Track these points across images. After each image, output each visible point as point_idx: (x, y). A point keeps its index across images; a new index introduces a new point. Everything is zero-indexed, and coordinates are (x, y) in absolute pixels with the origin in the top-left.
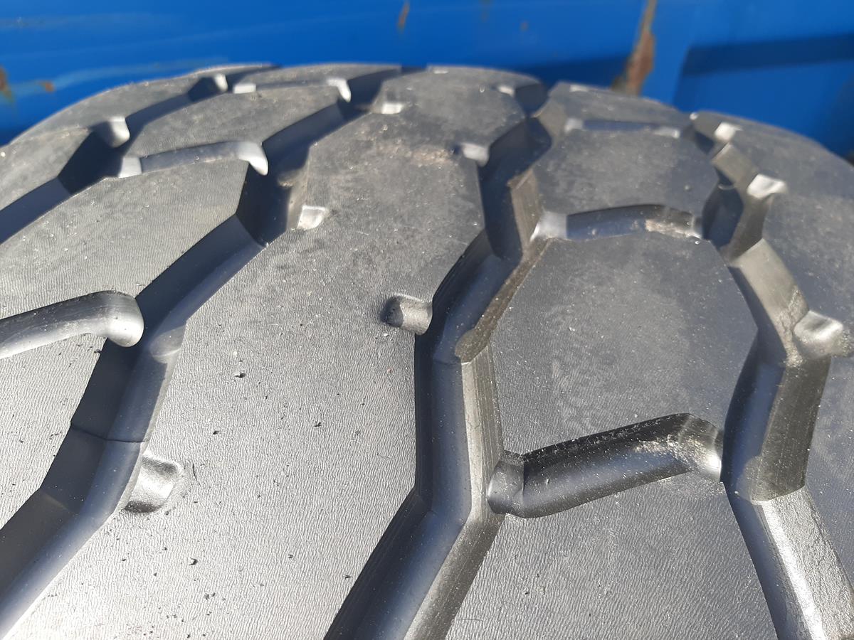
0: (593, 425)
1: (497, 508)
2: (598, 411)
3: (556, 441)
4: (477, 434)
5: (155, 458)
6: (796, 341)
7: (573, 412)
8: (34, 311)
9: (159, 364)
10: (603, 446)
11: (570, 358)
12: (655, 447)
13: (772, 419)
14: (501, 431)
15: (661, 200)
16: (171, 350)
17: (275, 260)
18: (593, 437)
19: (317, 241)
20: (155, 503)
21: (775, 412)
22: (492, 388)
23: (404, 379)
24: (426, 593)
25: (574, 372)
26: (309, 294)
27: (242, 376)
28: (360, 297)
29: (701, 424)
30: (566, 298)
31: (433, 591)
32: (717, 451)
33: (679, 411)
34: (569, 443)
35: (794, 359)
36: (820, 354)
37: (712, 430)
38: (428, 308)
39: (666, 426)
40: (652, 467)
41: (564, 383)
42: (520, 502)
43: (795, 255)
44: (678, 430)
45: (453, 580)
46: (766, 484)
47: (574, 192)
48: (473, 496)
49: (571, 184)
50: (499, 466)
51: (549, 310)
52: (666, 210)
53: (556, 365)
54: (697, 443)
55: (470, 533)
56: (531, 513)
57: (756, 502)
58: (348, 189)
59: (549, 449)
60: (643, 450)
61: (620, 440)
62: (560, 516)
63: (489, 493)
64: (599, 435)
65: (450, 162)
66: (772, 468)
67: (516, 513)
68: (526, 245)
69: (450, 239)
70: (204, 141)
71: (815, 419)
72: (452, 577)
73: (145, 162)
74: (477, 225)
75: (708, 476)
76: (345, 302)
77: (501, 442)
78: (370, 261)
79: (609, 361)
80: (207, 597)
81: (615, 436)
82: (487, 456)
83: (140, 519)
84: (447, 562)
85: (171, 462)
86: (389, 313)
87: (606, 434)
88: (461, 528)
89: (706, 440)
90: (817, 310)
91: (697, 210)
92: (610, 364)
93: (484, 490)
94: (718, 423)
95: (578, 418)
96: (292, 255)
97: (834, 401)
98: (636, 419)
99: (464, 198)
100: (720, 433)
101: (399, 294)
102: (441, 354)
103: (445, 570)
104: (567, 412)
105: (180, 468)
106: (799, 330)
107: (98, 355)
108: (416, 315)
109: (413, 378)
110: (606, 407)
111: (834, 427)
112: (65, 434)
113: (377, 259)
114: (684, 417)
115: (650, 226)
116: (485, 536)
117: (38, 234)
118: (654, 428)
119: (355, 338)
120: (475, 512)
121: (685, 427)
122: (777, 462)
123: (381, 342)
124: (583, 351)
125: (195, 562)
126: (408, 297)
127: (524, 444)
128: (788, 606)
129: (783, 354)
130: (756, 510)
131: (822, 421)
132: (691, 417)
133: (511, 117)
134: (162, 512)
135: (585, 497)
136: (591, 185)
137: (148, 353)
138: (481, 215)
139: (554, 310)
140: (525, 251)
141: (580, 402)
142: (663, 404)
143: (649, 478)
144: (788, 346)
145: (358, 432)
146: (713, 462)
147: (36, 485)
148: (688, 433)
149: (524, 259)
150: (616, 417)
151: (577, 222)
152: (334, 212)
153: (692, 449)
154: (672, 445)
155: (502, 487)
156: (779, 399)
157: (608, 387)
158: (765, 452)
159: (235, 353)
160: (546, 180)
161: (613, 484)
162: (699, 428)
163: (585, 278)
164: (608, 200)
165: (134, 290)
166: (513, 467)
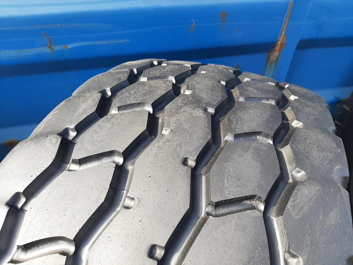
0: (233, 195)
1: (208, 214)
2: (235, 192)
3: (223, 199)
4: (205, 195)
5: (130, 196)
6: (292, 176)
7: (228, 192)
8: (96, 154)
9: (127, 170)
10: (235, 201)
11: (229, 178)
12: (248, 202)
13: (281, 196)
14: (210, 196)
15: (262, 130)
16: (130, 166)
17: (157, 145)
18: (232, 199)
19: (167, 139)
20: (130, 206)
21: (282, 195)
22: (209, 184)
23: (188, 181)
24: (190, 232)
25: (230, 182)
26: (165, 155)
27: (150, 177)
28: (178, 157)
29: (260, 198)
30: (231, 161)
31: (192, 232)
32: (264, 204)
33: (255, 194)
34: (226, 200)
35: (291, 181)
36: (298, 180)
37: (262, 199)
38: (195, 161)
39: (252, 197)
40: (247, 207)
41: (227, 185)
42: (214, 213)
43: (297, 150)
44: (254, 198)
45: (196, 230)
46: (275, 213)
47: (237, 127)
48: (203, 211)
49: (237, 123)
50: (209, 204)
51: (225, 164)
52: (263, 133)
53: (226, 179)
54: (259, 202)
55: (201, 219)
56: (216, 216)
57: (272, 218)
58: (175, 123)
59: (221, 201)
60: (245, 203)
61: (239, 200)
62: (222, 218)
63: (206, 210)
64: (234, 199)
65: (203, 115)
66: (278, 210)
67: (212, 216)
68: (222, 141)
69: (201, 141)
70: (135, 102)
71: (290, 198)
72: (196, 229)
73: (119, 108)
74: (210, 137)
75: (260, 211)
76: (174, 158)
77: (210, 198)
78: (181, 147)
79: (239, 179)
80: (143, 229)
81: (238, 199)
82: (207, 201)
83: (128, 210)
84: (196, 226)
85: (134, 197)
86: (185, 162)
87: (236, 198)
88: (199, 218)
89: (261, 201)
90: (299, 168)
91: (272, 133)
92: (239, 180)
93: (205, 209)
94: (264, 198)
95: (229, 194)
96: (161, 144)
97: (296, 194)
98: (243, 195)
99: (206, 127)
100: (264, 200)
101: (187, 157)
102: (197, 173)
103: (195, 227)
104: (227, 192)
105: (136, 199)
106: (293, 172)
107: (114, 168)
108: (192, 163)
109: (190, 180)
110: (236, 192)
111: (294, 201)
112: (108, 188)
113: (182, 146)
114: (256, 196)
115: (258, 137)
116: (205, 220)
117: (94, 131)
118: (248, 198)
119: (176, 168)
120: (203, 215)
121: (256, 198)
122: (279, 208)
123: (183, 170)
124: (233, 176)
125: (141, 221)
126: (190, 157)
127: (215, 199)
128: (275, 244)
129: (288, 179)
130: (272, 220)
131: (291, 199)
132: (257, 195)
133: (223, 97)
134: (132, 209)
135: (229, 213)
136: (242, 124)
137: (124, 167)
138: (210, 133)
139: (227, 164)
140: (222, 143)
141: (230, 190)
142: (251, 192)
143: (245, 210)
144: (290, 177)
145: (177, 193)
146: (262, 207)
147: (102, 200)
148: (257, 199)
149: (222, 146)
150: (239, 194)
151: (237, 136)
152: (172, 130)
153: (257, 203)
154: (252, 202)
155: (210, 209)
156: (284, 191)
157: (238, 186)
158: (277, 205)
159: (148, 171)
160: (230, 121)
161: (237, 211)
162: (259, 199)
163: (236, 155)
164: (246, 130)
165: (122, 151)
166: (213, 205)
